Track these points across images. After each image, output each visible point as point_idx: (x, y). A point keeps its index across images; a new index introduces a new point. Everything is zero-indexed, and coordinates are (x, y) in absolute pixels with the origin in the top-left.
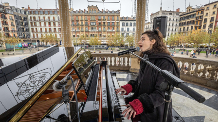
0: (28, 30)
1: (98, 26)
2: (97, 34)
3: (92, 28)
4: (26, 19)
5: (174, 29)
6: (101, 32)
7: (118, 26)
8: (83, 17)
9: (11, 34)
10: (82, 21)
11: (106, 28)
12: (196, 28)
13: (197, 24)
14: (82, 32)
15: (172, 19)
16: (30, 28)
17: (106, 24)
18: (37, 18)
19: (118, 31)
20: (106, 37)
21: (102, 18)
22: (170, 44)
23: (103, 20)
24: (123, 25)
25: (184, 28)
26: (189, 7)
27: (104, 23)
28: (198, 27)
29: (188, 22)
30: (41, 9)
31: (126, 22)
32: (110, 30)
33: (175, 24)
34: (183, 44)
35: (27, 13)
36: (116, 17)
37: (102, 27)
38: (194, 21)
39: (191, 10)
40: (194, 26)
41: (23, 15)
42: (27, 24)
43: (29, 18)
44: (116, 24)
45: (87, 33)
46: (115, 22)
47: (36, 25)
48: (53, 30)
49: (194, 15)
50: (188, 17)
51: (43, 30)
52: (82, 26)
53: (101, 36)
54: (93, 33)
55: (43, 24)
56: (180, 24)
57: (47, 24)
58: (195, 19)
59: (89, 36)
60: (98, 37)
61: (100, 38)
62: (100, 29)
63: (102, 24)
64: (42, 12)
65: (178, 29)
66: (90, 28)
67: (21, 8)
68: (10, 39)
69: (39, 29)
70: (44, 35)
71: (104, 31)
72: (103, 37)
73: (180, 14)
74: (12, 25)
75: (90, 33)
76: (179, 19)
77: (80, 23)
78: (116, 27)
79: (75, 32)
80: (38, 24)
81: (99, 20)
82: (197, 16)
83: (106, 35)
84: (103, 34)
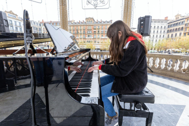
1: (93, 34)
2: (92, 40)
3: (89, 36)
4: (40, 29)
5: (162, 36)
6: (95, 39)
8: (82, 27)
10: (81, 30)
12: (185, 34)
13: (186, 30)
14: (80, 39)
15: (160, 27)
17: (100, 32)
20: (100, 43)
21: (97, 27)
22: (158, 49)
23: (98, 29)
25: (172, 35)
26: (178, 15)
27: (99, 31)
28: (187, 34)
29: (176, 29)
30: (51, 22)
32: (103, 37)
33: (163, 31)
34: (170, 50)
35: (41, 25)
37: (97, 35)
38: (182, 28)
39: (180, 18)
40: (182, 32)
41: (38, 27)
45: (85, 40)
49: (183, 22)
50: (177, 24)
52: (81, 34)
53: (95, 42)
54: (89, 40)
56: (168, 31)
58: (184, 26)
59: (86, 42)
60: (92, 43)
61: (95, 44)
62: (95, 36)
63: (97, 32)
65: (166, 36)
66: (87, 35)
67: (37, 22)
72: (97, 43)
73: (168, 22)
75: (87, 40)
76: (167, 27)
77: (79, 32)
81: (94, 29)
82: (186, 23)
83: (100, 41)
84: (97, 40)
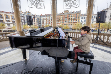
0: (41, 23)
2: (68, 24)
3: (65, 21)
4: (40, 19)
6: (69, 23)
7: (79, 19)
8: (62, 16)
9: (36, 25)
11: (72, 20)
14: (60, 23)
16: (42, 22)
17: (72, 18)
18: (44, 19)
19: (79, 22)
21: (71, 16)
23: (71, 17)
24: (82, 18)
27: (71, 18)
30: (45, 15)
31: (84, 17)
32: (74, 22)
36: (78, 15)
37: (70, 20)
41: (40, 18)
42: (41, 21)
43: (41, 19)
44: (78, 18)
45: (63, 24)
46: (78, 17)
47: (43, 21)
48: (49, 23)
51: (46, 23)
52: (61, 20)
53: (69, 24)
54: (66, 24)
55: (46, 20)
57: (47, 20)
60: (68, 25)
62: (69, 21)
63: (71, 19)
64: (46, 16)
68: (35, 27)
69: (44, 23)
70: (46, 25)
71: (71, 22)
74: (36, 22)
75: (64, 24)
77: (60, 19)
78: (78, 20)
79: (58, 23)
80: (44, 21)
81: (69, 17)
83: (72, 24)
84: (70, 24)
